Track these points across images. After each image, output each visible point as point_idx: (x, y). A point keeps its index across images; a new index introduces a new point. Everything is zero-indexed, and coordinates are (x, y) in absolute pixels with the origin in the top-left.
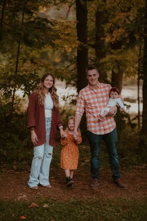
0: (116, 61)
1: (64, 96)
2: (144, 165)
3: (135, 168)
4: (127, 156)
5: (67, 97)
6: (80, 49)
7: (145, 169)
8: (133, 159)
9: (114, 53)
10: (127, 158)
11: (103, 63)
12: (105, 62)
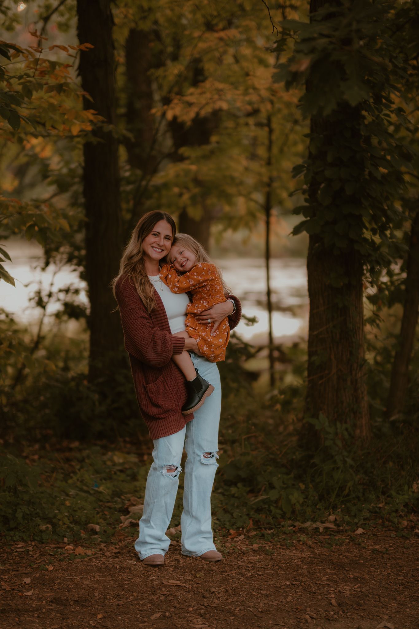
0: (197, 182)
1: (39, 293)
2: (332, 518)
3: (302, 530)
4: (272, 487)
5: (50, 295)
6: (94, 140)
7: (338, 532)
8: (293, 501)
9: (188, 158)
10: (273, 495)
11: (158, 189)
12: (166, 186)
